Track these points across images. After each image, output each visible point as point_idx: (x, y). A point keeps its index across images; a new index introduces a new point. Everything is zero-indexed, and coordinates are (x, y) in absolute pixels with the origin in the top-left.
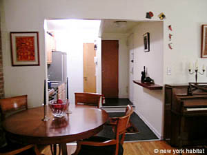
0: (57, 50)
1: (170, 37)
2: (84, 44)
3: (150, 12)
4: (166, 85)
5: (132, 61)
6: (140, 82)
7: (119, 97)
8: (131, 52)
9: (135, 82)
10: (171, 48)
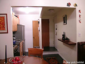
0: (20, 24)
1: (80, 17)
2: (33, 21)
3: (69, 3)
4: (78, 42)
5: (56, 29)
6: (62, 40)
7: (50, 46)
8: (56, 25)
9: (59, 40)
10: (80, 22)
